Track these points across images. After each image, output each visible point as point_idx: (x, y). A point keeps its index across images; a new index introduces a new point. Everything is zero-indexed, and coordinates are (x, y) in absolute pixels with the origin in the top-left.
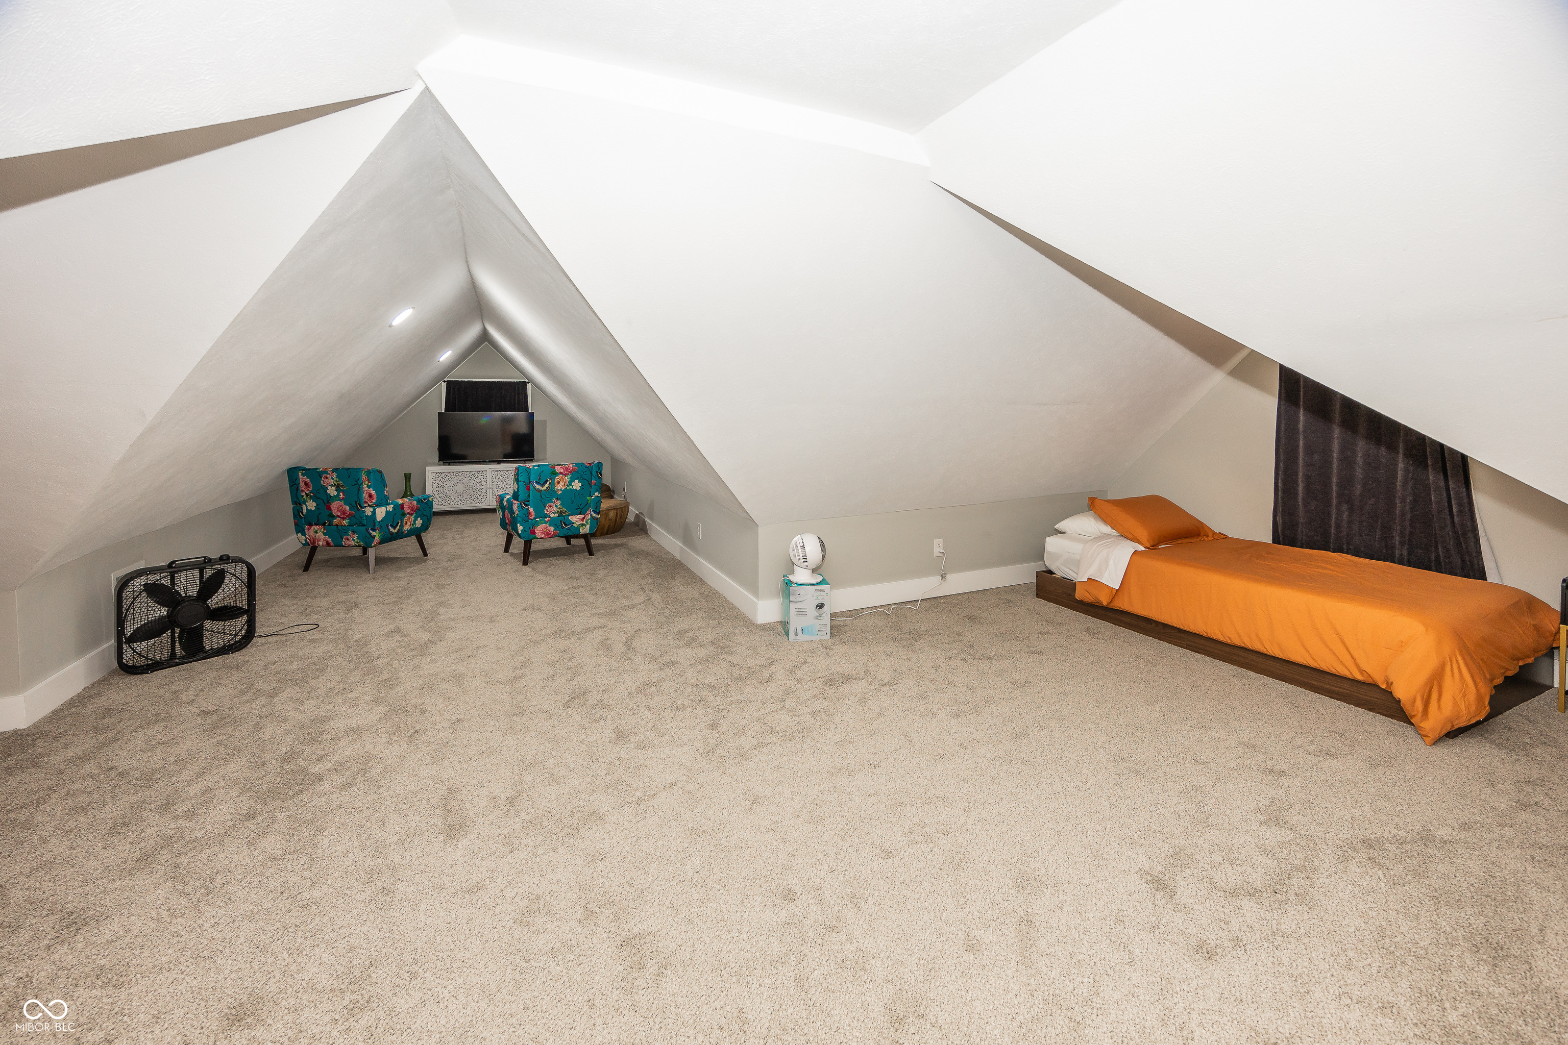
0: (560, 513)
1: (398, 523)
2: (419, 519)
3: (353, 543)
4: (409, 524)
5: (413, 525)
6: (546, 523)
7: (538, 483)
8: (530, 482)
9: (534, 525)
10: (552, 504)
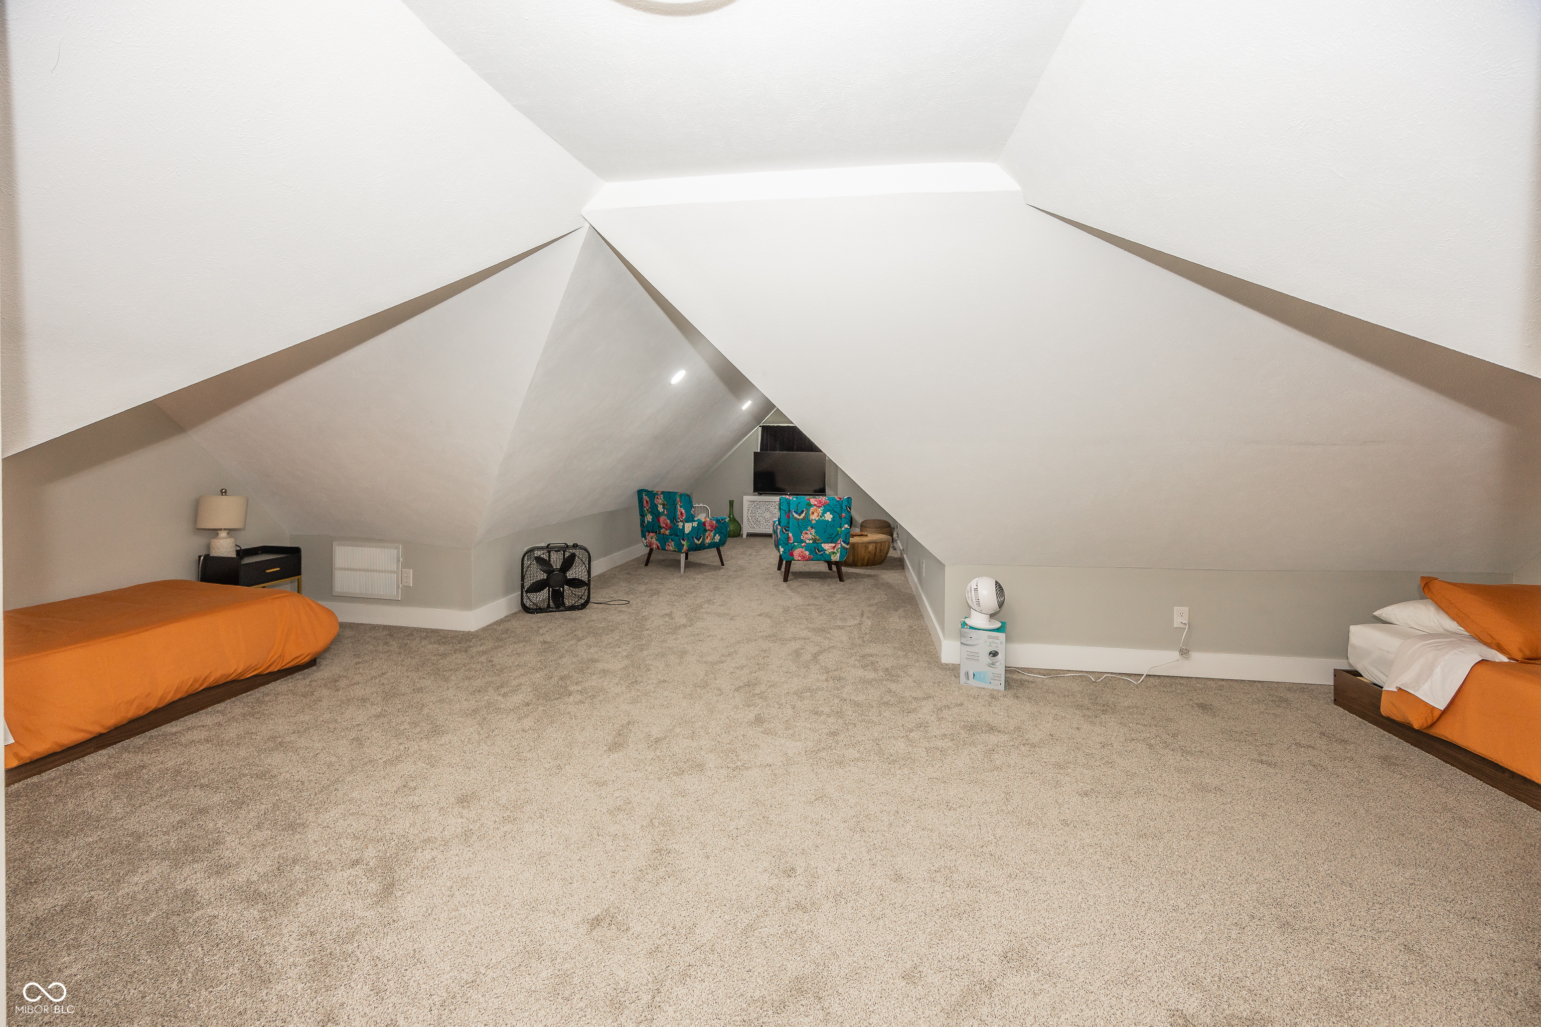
0: (815, 541)
1: (701, 536)
2: (717, 535)
3: (671, 548)
4: (709, 538)
5: (712, 540)
6: (802, 547)
7: (796, 512)
8: (789, 511)
9: (793, 548)
10: (808, 532)
